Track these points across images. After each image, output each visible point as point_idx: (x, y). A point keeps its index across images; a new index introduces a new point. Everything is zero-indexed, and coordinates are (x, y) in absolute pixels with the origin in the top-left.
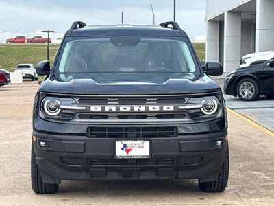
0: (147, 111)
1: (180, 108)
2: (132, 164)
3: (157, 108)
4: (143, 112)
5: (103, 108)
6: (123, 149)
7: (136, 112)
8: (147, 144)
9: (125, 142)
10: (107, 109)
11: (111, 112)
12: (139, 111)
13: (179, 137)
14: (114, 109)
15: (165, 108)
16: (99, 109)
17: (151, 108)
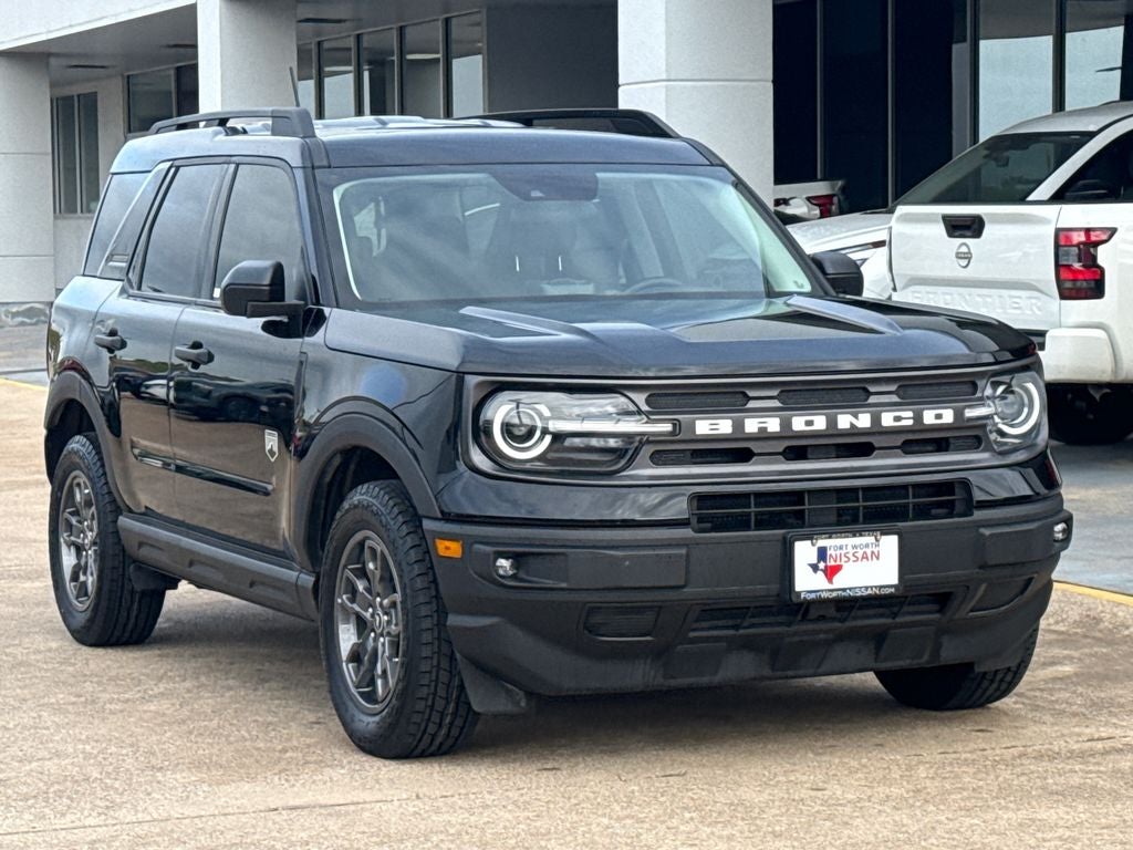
0: (877, 429)
1: (969, 413)
2: (822, 618)
3: (907, 418)
4: (864, 432)
5: (738, 425)
6: (815, 568)
7: (844, 434)
8: (890, 544)
9: (822, 543)
10: (752, 426)
11: (762, 436)
12: (854, 431)
13: (979, 515)
14: (773, 425)
15: (929, 417)
16: (725, 426)
17: (888, 420)
